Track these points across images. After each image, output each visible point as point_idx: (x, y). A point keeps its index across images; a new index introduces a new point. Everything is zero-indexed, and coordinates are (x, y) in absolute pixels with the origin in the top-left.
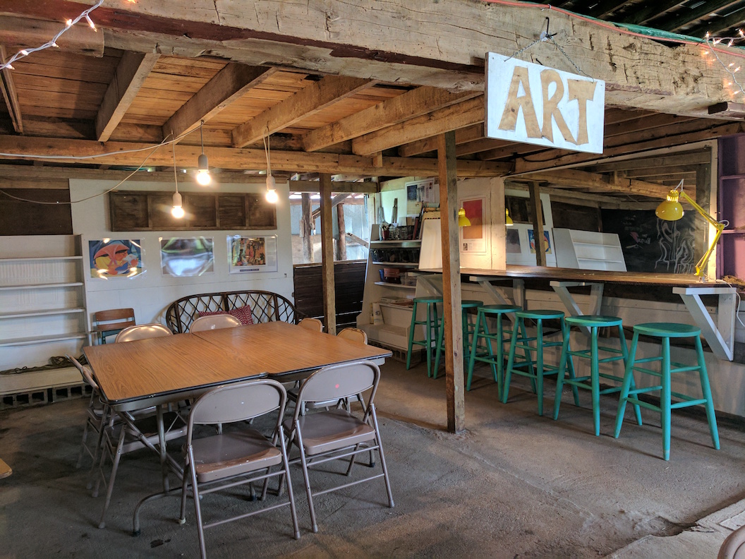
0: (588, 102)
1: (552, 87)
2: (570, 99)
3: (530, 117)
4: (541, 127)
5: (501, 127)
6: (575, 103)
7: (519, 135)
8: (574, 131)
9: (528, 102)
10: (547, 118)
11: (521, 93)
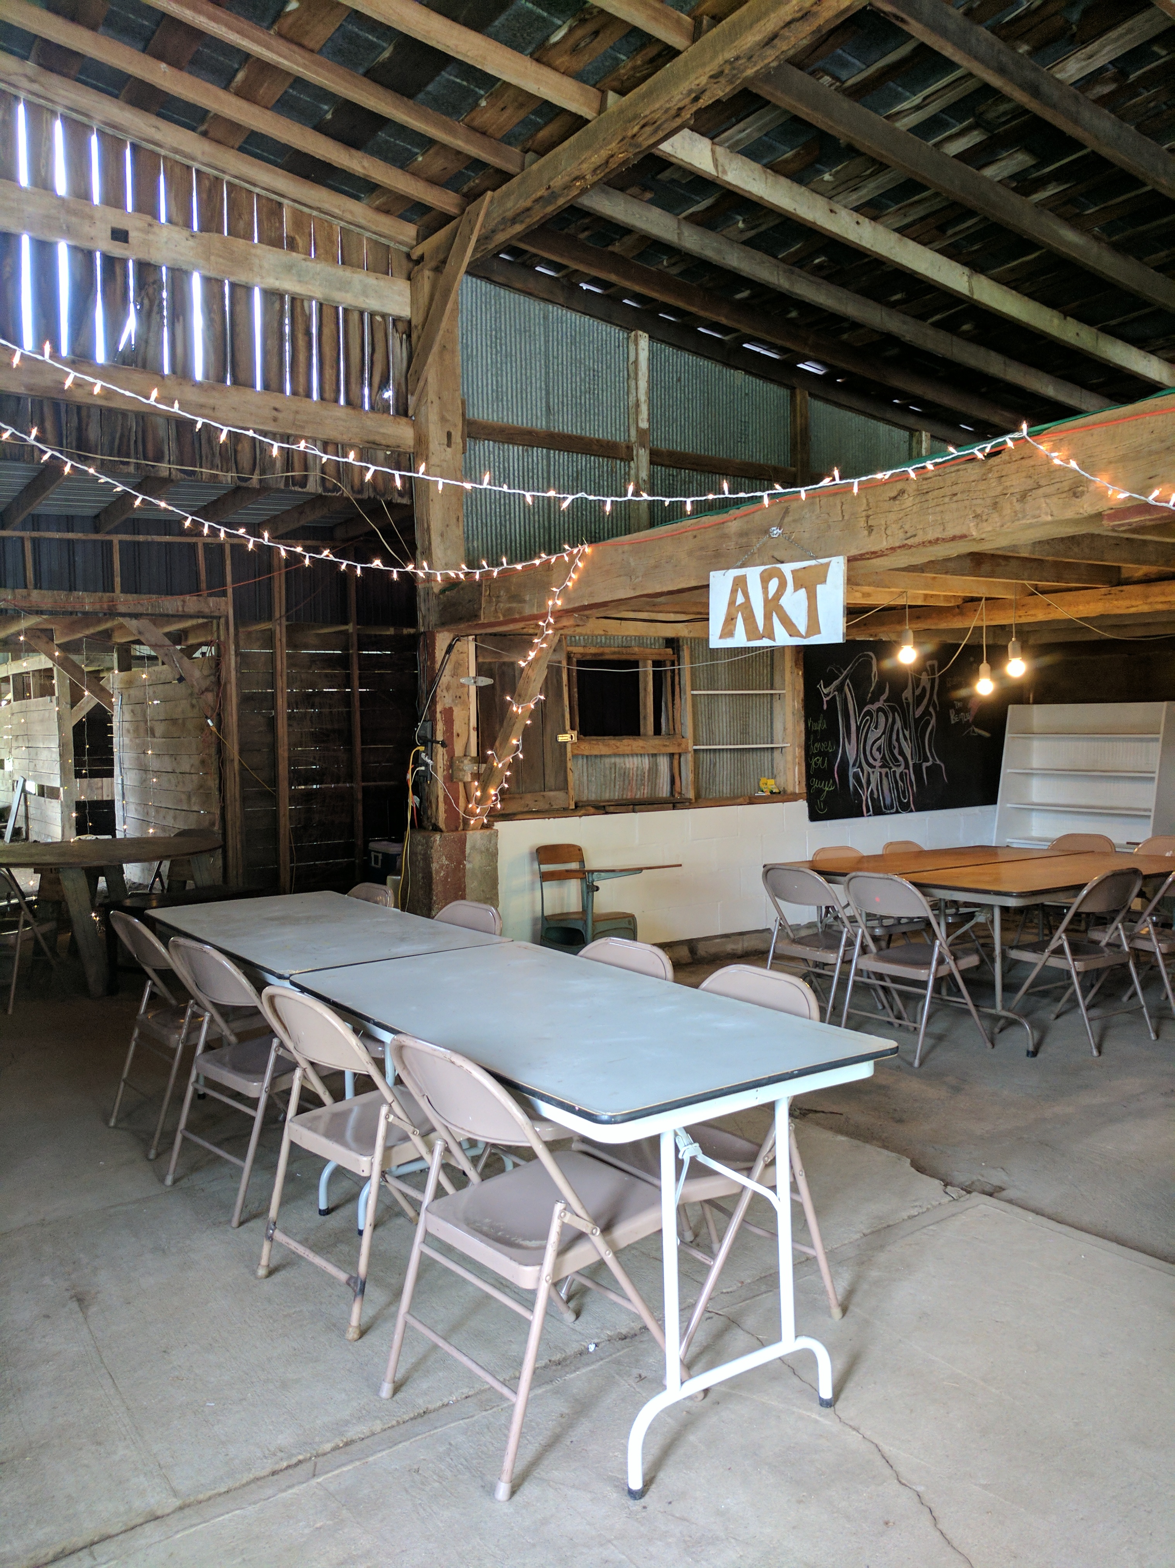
0: (819, 588)
1: (773, 585)
2: (796, 590)
3: (749, 619)
4: (761, 627)
5: (721, 637)
6: (802, 592)
7: (740, 639)
8: (802, 625)
9: (747, 607)
10: (768, 617)
11: (740, 599)
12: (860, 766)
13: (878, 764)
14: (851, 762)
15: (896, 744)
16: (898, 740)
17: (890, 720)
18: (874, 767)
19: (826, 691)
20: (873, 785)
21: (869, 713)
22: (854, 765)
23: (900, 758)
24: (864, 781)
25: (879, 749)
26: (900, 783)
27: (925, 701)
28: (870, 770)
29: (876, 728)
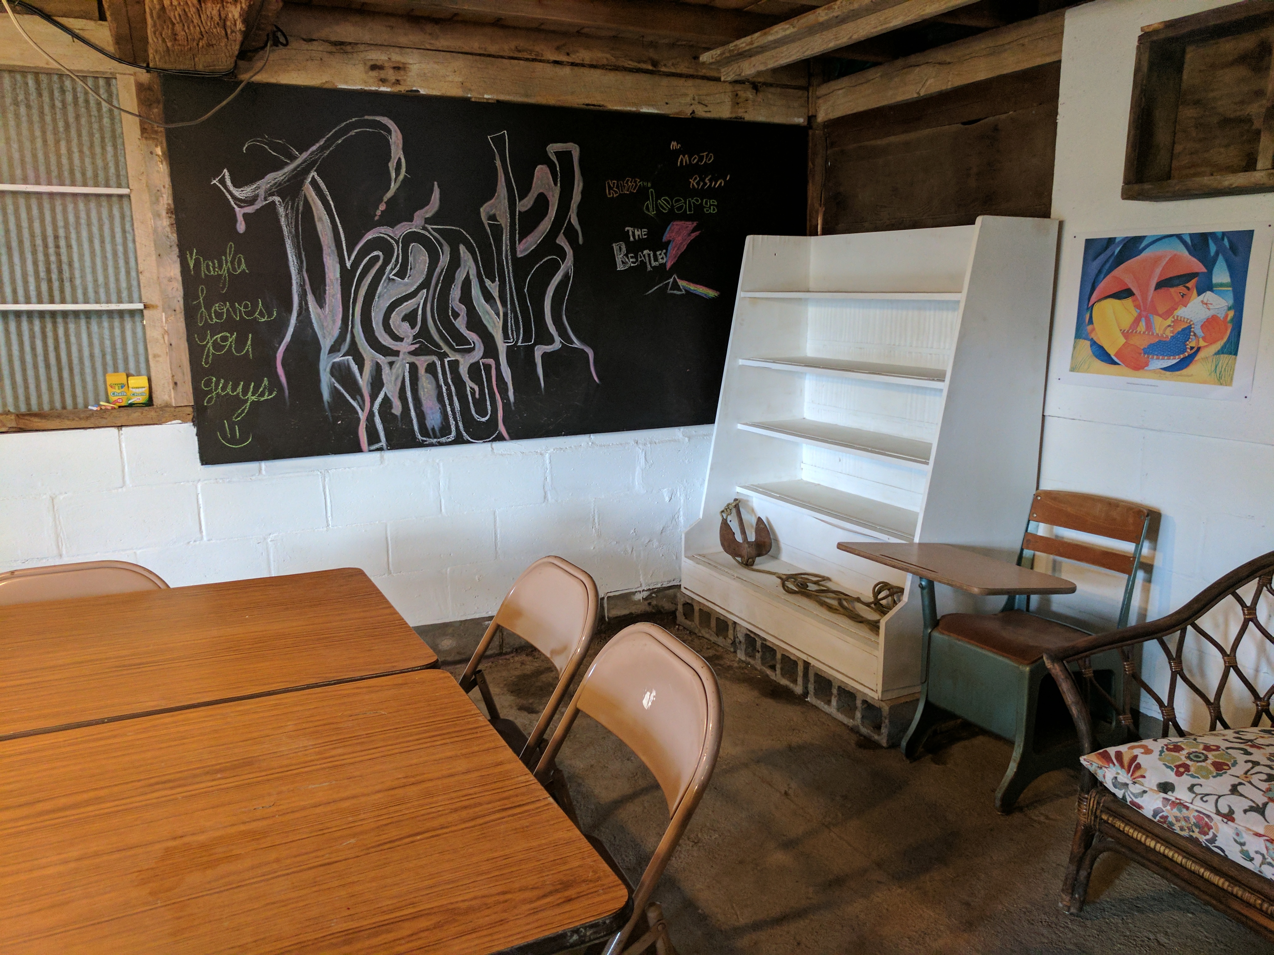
12: (354, 351)
13: (405, 347)
14: (326, 344)
15: (462, 309)
16: (466, 298)
17: (444, 260)
18: (396, 353)
19: (242, 193)
20: (390, 389)
21: (381, 244)
22: (334, 349)
23: (472, 336)
24: (364, 382)
25: (410, 318)
26: (469, 384)
27: (545, 225)
28: (382, 360)
29: (402, 274)
